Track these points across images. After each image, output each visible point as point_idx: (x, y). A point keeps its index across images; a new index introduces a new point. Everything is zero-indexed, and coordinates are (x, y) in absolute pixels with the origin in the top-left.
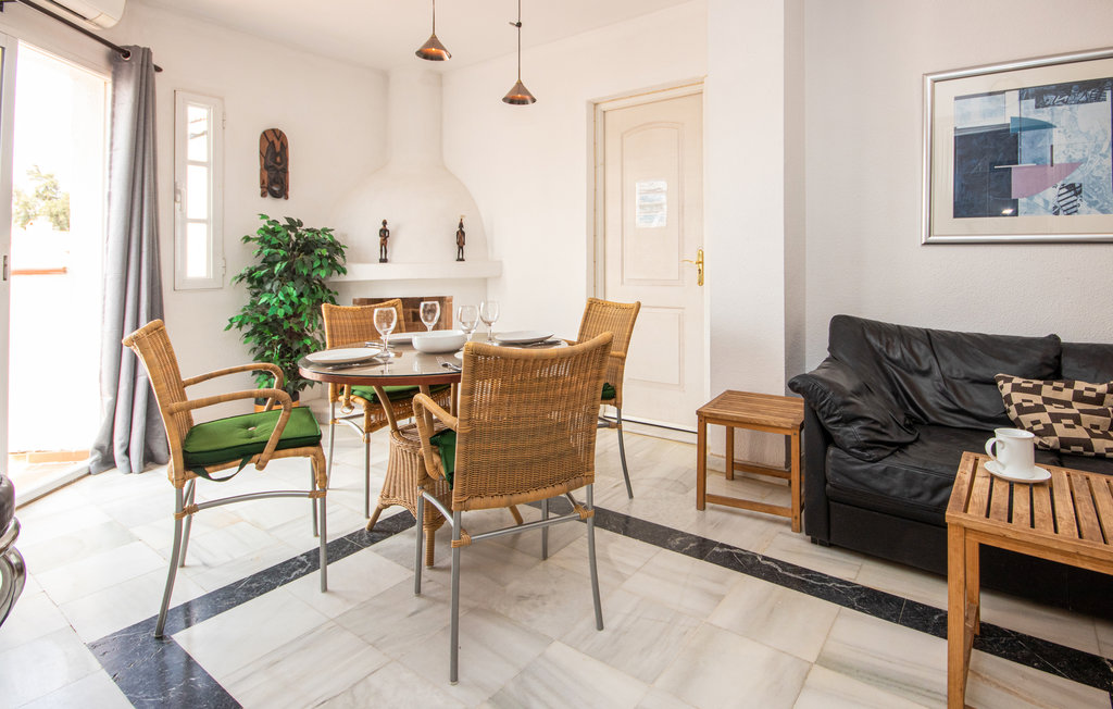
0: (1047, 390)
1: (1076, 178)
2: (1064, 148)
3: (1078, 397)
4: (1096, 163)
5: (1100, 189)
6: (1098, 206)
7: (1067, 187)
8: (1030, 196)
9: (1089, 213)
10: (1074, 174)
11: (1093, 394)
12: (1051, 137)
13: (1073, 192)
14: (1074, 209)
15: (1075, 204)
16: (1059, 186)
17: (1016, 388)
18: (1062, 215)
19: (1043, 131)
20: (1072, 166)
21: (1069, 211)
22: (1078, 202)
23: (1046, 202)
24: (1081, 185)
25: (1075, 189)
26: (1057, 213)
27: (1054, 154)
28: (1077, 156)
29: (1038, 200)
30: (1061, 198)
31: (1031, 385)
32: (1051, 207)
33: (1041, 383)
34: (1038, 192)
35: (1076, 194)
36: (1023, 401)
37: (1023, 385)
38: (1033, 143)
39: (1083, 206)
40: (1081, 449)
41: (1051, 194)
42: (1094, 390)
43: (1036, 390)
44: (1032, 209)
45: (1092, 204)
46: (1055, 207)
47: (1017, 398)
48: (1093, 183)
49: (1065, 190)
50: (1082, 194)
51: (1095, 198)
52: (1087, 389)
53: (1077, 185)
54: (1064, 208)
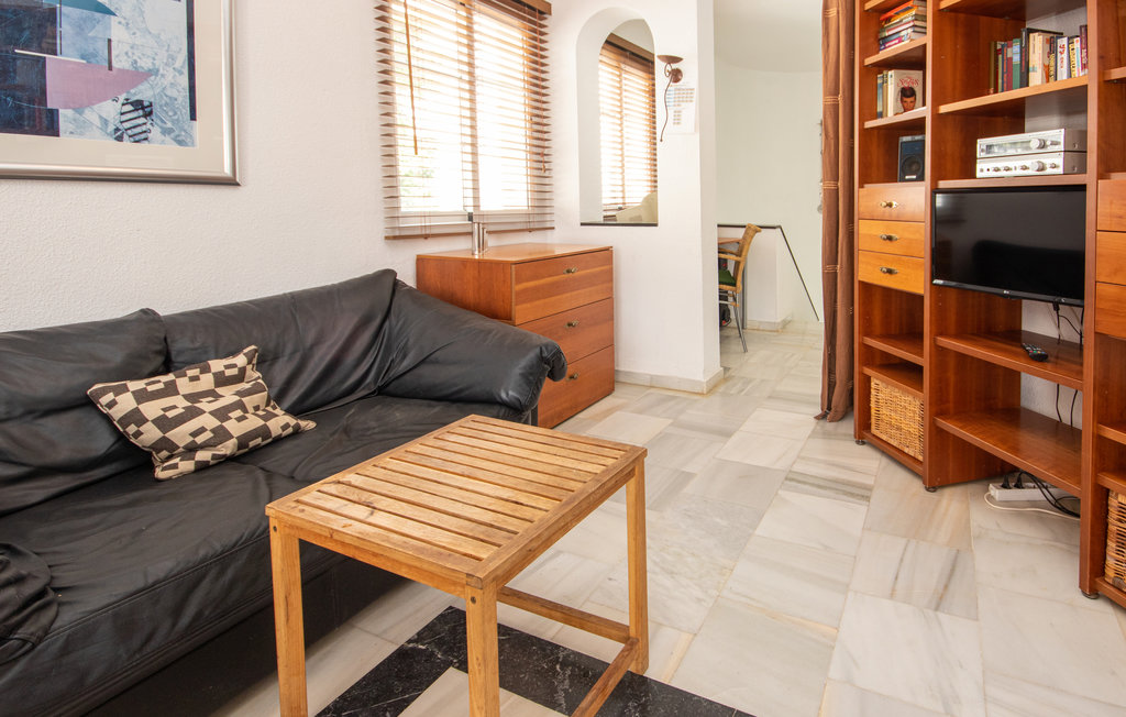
0: (184, 385)
1: (144, 93)
2: (127, 48)
3: (222, 380)
4: (169, 78)
5: (175, 114)
6: (173, 135)
7: (132, 104)
8: (79, 109)
9: (163, 142)
10: (141, 87)
11: (234, 371)
12: (108, 28)
13: (141, 112)
14: (143, 136)
15: (144, 128)
16: (122, 99)
17: (142, 396)
18: (127, 143)
19: (98, 15)
20: (140, 76)
21: (137, 138)
22: (149, 126)
23: (105, 122)
24: (151, 105)
25: (143, 108)
26: (120, 139)
27: (114, 53)
28: (145, 64)
29: (91, 115)
30: (124, 118)
31: (160, 386)
32: (111, 128)
33: (171, 377)
34: (90, 104)
35: (145, 116)
36: (165, 410)
37: (150, 388)
38: (80, 28)
39: (155, 133)
40: (259, 440)
41: (110, 110)
42: (234, 366)
43: (171, 389)
44: (81, 128)
45: (166, 132)
46: (117, 130)
47: (151, 409)
48: (166, 104)
49: (130, 108)
50: (154, 117)
51: (169, 125)
52: (227, 367)
53: (146, 104)
54: (129, 132)
